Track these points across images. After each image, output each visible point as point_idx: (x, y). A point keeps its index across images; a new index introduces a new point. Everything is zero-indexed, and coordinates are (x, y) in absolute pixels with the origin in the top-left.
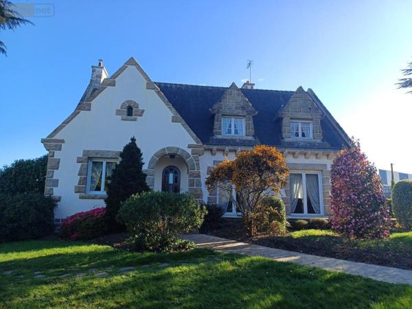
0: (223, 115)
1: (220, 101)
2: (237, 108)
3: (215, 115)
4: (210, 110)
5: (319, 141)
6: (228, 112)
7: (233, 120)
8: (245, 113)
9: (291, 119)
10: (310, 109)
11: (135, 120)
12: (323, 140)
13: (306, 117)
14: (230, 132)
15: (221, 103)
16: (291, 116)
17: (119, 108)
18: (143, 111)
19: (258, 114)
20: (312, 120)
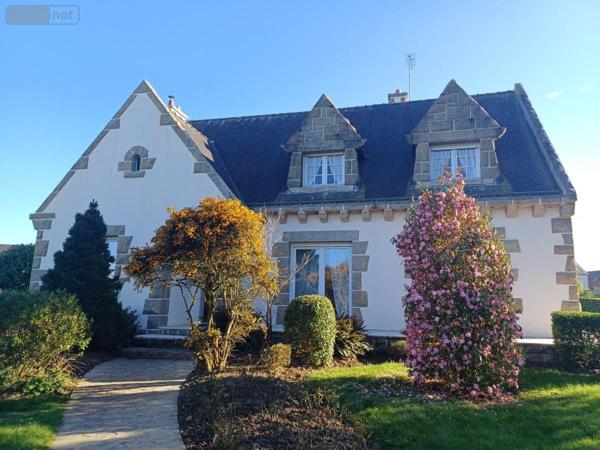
0: (304, 153)
1: (300, 130)
2: (327, 138)
3: (290, 154)
4: (283, 146)
5: (489, 182)
6: (312, 146)
7: (325, 159)
8: (341, 145)
9: (431, 145)
10: (472, 120)
11: (142, 175)
12: (499, 180)
13: (464, 138)
14: (319, 180)
15: (301, 134)
16: (430, 140)
17: (122, 160)
18: (153, 161)
19: (367, 143)
20: (477, 141)
